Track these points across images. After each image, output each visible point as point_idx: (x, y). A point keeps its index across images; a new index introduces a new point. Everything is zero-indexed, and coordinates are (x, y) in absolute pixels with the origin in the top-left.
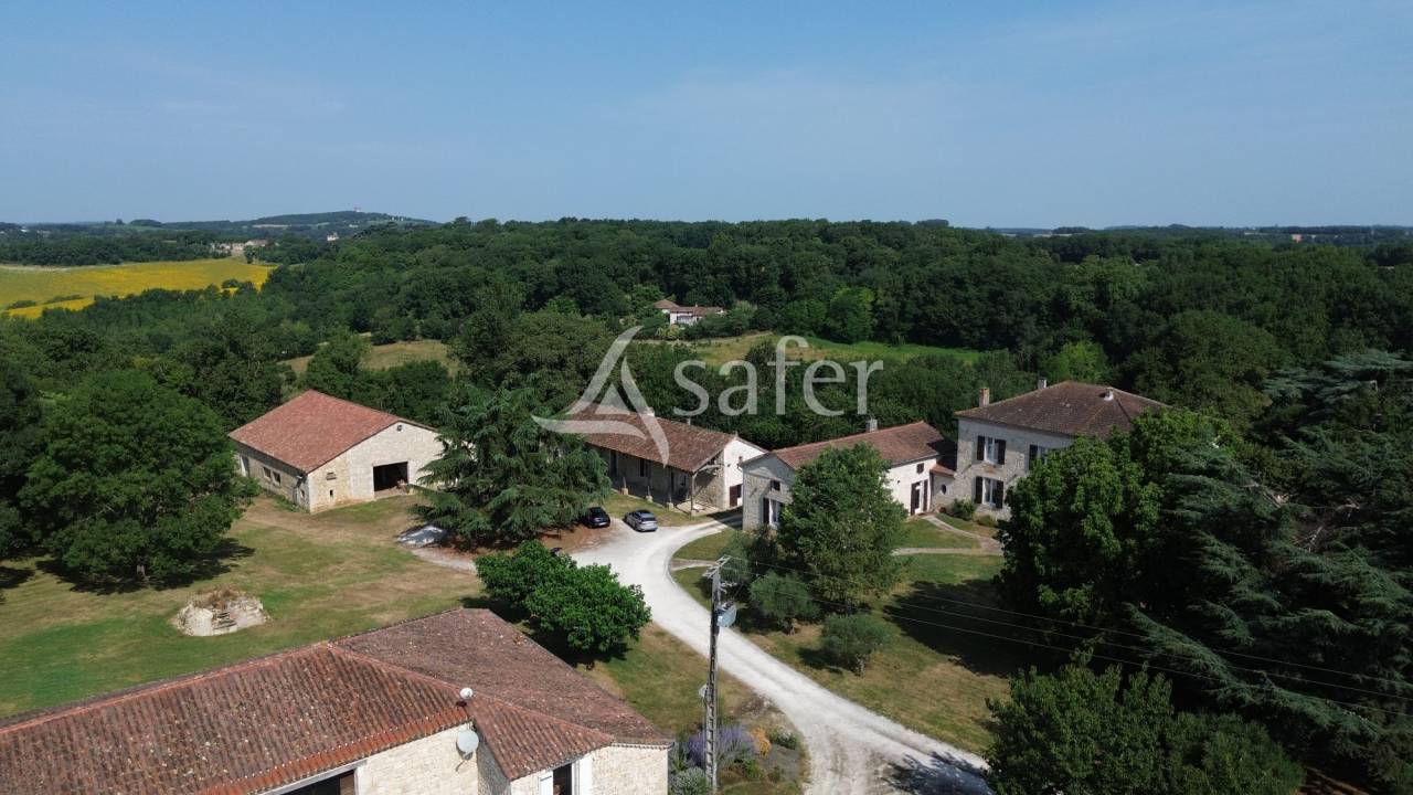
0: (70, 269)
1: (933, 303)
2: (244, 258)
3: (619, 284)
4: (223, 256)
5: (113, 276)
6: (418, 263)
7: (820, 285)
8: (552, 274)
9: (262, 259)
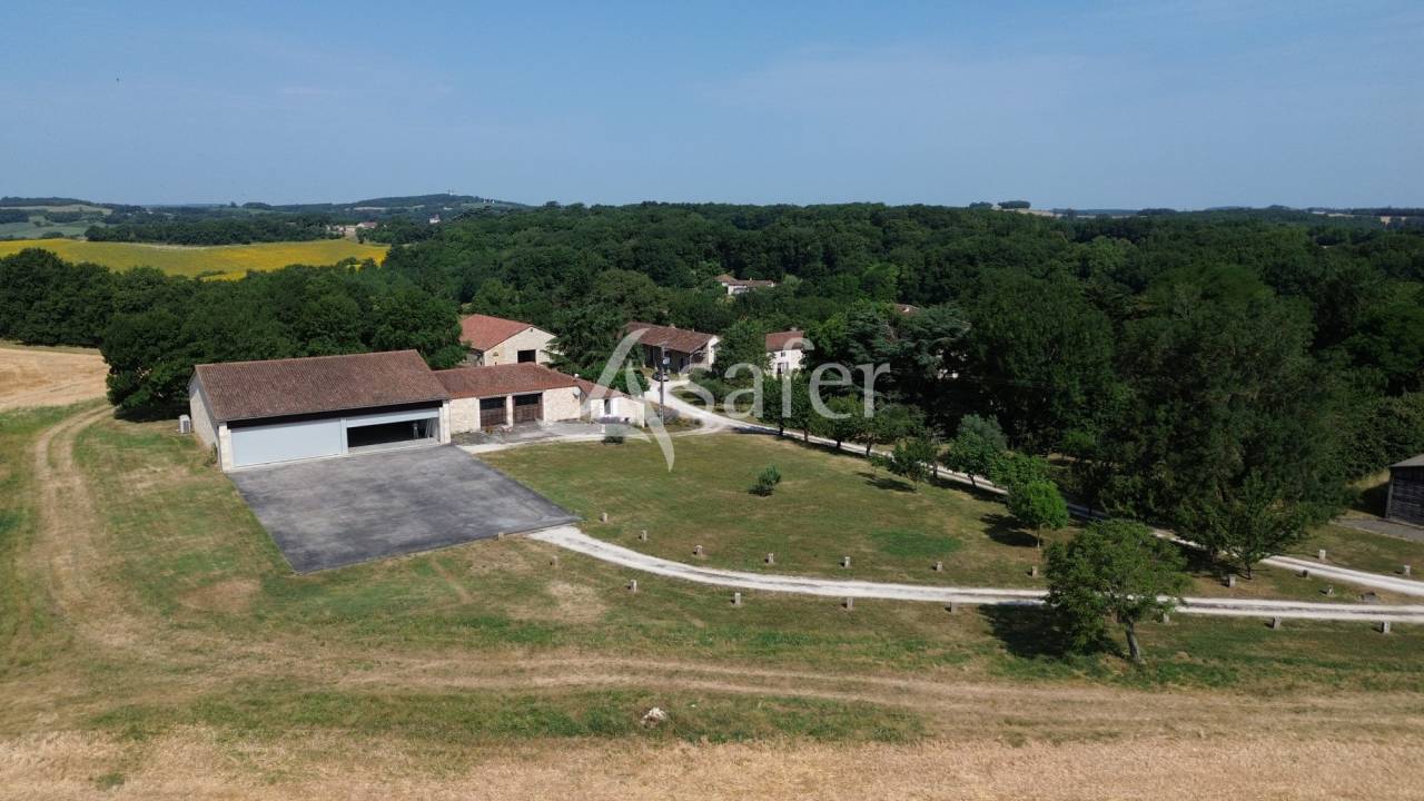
0: (207, 248)
1: (948, 277)
2: (356, 238)
3: (687, 262)
4: (338, 237)
5: (245, 255)
6: (515, 244)
7: (855, 262)
8: (630, 253)
9: (372, 239)
